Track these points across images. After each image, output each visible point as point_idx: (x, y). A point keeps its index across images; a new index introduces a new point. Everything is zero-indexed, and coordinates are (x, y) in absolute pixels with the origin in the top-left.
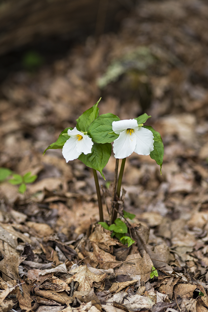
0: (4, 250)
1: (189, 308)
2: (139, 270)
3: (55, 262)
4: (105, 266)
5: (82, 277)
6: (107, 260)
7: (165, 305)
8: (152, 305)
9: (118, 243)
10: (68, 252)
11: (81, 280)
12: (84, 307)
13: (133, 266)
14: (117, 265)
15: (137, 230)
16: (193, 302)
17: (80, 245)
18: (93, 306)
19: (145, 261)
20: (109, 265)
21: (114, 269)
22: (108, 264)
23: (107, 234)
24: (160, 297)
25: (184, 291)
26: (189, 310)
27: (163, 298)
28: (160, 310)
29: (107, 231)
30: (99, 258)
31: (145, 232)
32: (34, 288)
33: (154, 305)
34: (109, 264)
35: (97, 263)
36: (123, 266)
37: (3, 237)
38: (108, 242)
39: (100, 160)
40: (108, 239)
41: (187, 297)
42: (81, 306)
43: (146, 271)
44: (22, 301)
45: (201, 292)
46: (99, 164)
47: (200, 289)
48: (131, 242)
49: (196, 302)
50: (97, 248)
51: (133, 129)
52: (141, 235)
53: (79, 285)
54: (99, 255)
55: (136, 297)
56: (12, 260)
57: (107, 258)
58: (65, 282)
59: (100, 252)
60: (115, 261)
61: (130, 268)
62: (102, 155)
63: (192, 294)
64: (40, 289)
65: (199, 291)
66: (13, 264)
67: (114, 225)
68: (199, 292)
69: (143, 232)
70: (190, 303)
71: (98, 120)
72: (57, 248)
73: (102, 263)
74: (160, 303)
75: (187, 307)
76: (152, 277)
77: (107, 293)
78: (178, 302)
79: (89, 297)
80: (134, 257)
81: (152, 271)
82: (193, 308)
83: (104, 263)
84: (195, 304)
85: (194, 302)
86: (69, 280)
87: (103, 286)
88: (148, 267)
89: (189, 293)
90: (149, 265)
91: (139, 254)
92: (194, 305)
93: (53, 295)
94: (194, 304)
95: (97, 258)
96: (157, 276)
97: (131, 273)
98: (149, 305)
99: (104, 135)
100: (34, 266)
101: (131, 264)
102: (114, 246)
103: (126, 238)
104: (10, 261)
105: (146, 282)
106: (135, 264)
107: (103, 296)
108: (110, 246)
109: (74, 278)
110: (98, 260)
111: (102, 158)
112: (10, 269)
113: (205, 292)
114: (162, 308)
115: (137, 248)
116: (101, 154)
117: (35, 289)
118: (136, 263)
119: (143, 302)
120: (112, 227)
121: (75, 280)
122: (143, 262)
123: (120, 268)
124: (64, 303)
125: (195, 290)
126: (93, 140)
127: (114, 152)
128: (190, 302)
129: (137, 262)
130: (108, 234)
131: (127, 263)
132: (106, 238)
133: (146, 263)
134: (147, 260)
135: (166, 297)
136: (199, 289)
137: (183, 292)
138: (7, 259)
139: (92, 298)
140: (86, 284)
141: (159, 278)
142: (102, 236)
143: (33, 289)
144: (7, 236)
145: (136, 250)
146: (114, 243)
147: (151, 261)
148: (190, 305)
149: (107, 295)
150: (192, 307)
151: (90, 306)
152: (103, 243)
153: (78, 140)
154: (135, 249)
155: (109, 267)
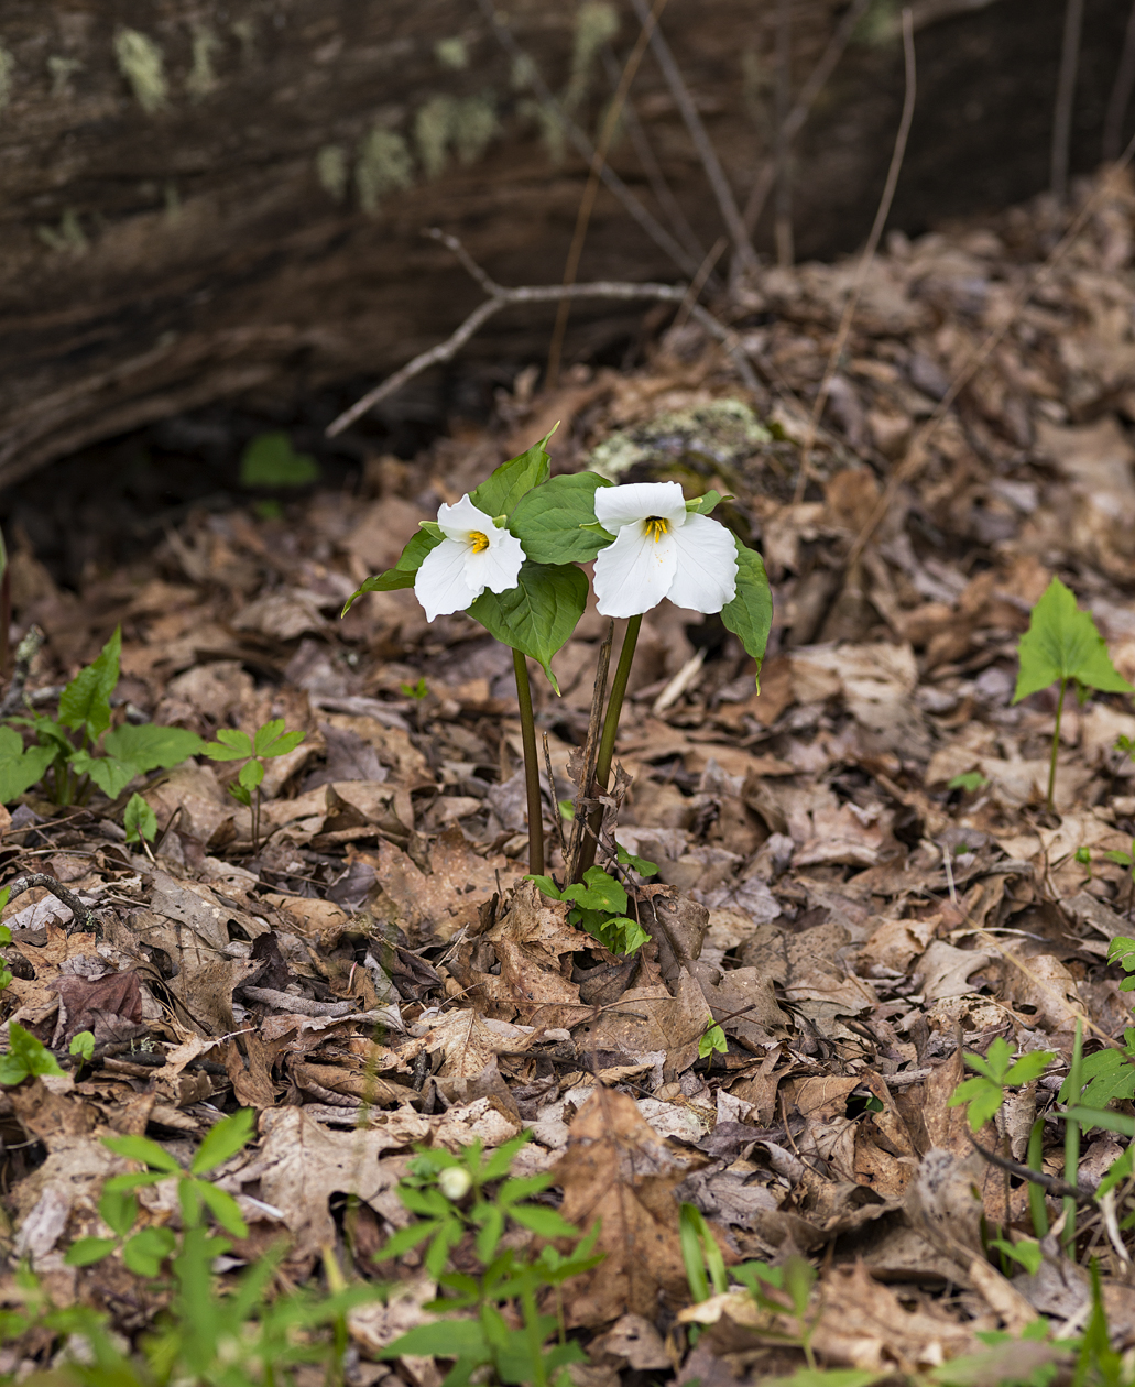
0: (181, 949)
1: (829, 1147)
2: (663, 1038)
3: (360, 998)
4: (541, 1019)
5: (458, 1037)
6: (548, 998)
7: (745, 1135)
8: (699, 1135)
9: (590, 945)
10: (410, 973)
11: (452, 1045)
12: (461, 1110)
13: (638, 1025)
14: (582, 1015)
15: (661, 909)
16: (842, 1127)
17: (452, 956)
18: (492, 1111)
19: (686, 1004)
20: (556, 1013)
21: (573, 1030)
22: (551, 1014)
23: (552, 912)
24: (730, 1108)
25: (816, 1097)
26: (827, 1156)
27: (740, 1112)
28: (725, 1144)
29: (554, 902)
30: (519, 990)
31: (690, 918)
32: (288, 1054)
33: (707, 1134)
34: (554, 1012)
35: (512, 1010)
36: (605, 1024)
37: (179, 910)
38: (556, 941)
39: (544, 626)
40: (555, 930)
41: (824, 1118)
42: (451, 1111)
43: (686, 1035)
44: (243, 1083)
45: (875, 1098)
46: (540, 638)
47: (871, 1088)
48: (636, 938)
49: (854, 1127)
50: (515, 956)
51: (666, 521)
52: (675, 924)
53: (443, 1062)
54: (520, 982)
55: (647, 1106)
56: (211, 977)
57: (550, 990)
58: (396, 1052)
59: (524, 968)
60: (577, 1002)
61: (630, 1029)
62: (552, 609)
63: (842, 1105)
64: (308, 1059)
65: (869, 1094)
66: (211, 989)
67: (581, 885)
68: (866, 1098)
69: (683, 918)
70: (832, 1132)
71: (547, 490)
72: (370, 960)
73: (530, 1009)
74: (727, 1123)
75: (820, 1144)
76: (704, 1052)
77: (544, 1086)
78: (792, 1130)
79: (481, 1085)
80: (646, 995)
81: (706, 1031)
82: (844, 1148)
83: (539, 1007)
84: (851, 1133)
85: (848, 1127)
86: (410, 1048)
87: (530, 1070)
88: (693, 1025)
89: (831, 1103)
90: (697, 1016)
91: (662, 987)
92: (847, 1139)
93: (353, 1077)
94: (845, 1134)
95: (513, 993)
96: (724, 1049)
97: (633, 1046)
98: (689, 1133)
99: (563, 540)
100: (286, 1005)
101: (632, 1017)
102: (576, 954)
103: (620, 922)
104: (203, 981)
105: (683, 1073)
106: (646, 1019)
107: (528, 1098)
108: (562, 957)
109: (429, 1040)
110: (515, 997)
111: (552, 621)
112: (201, 1008)
113: (887, 1092)
114: (733, 1139)
115: (657, 968)
116: (549, 605)
117: (291, 1058)
118: (650, 1016)
119: (668, 1124)
120: (575, 892)
121: (430, 1049)
122: (678, 1009)
123: (594, 1031)
124: (392, 1099)
125: (855, 1089)
126: (523, 547)
127: (598, 592)
128: (836, 1128)
129: (655, 1014)
130: (556, 911)
131: (621, 1014)
132: (550, 927)
133: (687, 1011)
134: (691, 1000)
135: (748, 1108)
136: (867, 1089)
137: (810, 1101)
138: (190, 977)
139: (490, 1090)
140: (469, 1059)
141: (730, 1064)
142: (534, 919)
143: (282, 1057)
144: (192, 909)
145: (653, 977)
146: (575, 944)
147: (705, 1004)
148: (830, 1139)
149: (544, 1091)
150: (838, 1145)
151: (483, 1110)
152: (536, 945)
153: (471, 550)
154: (651, 970)
155: (554, 1023)
